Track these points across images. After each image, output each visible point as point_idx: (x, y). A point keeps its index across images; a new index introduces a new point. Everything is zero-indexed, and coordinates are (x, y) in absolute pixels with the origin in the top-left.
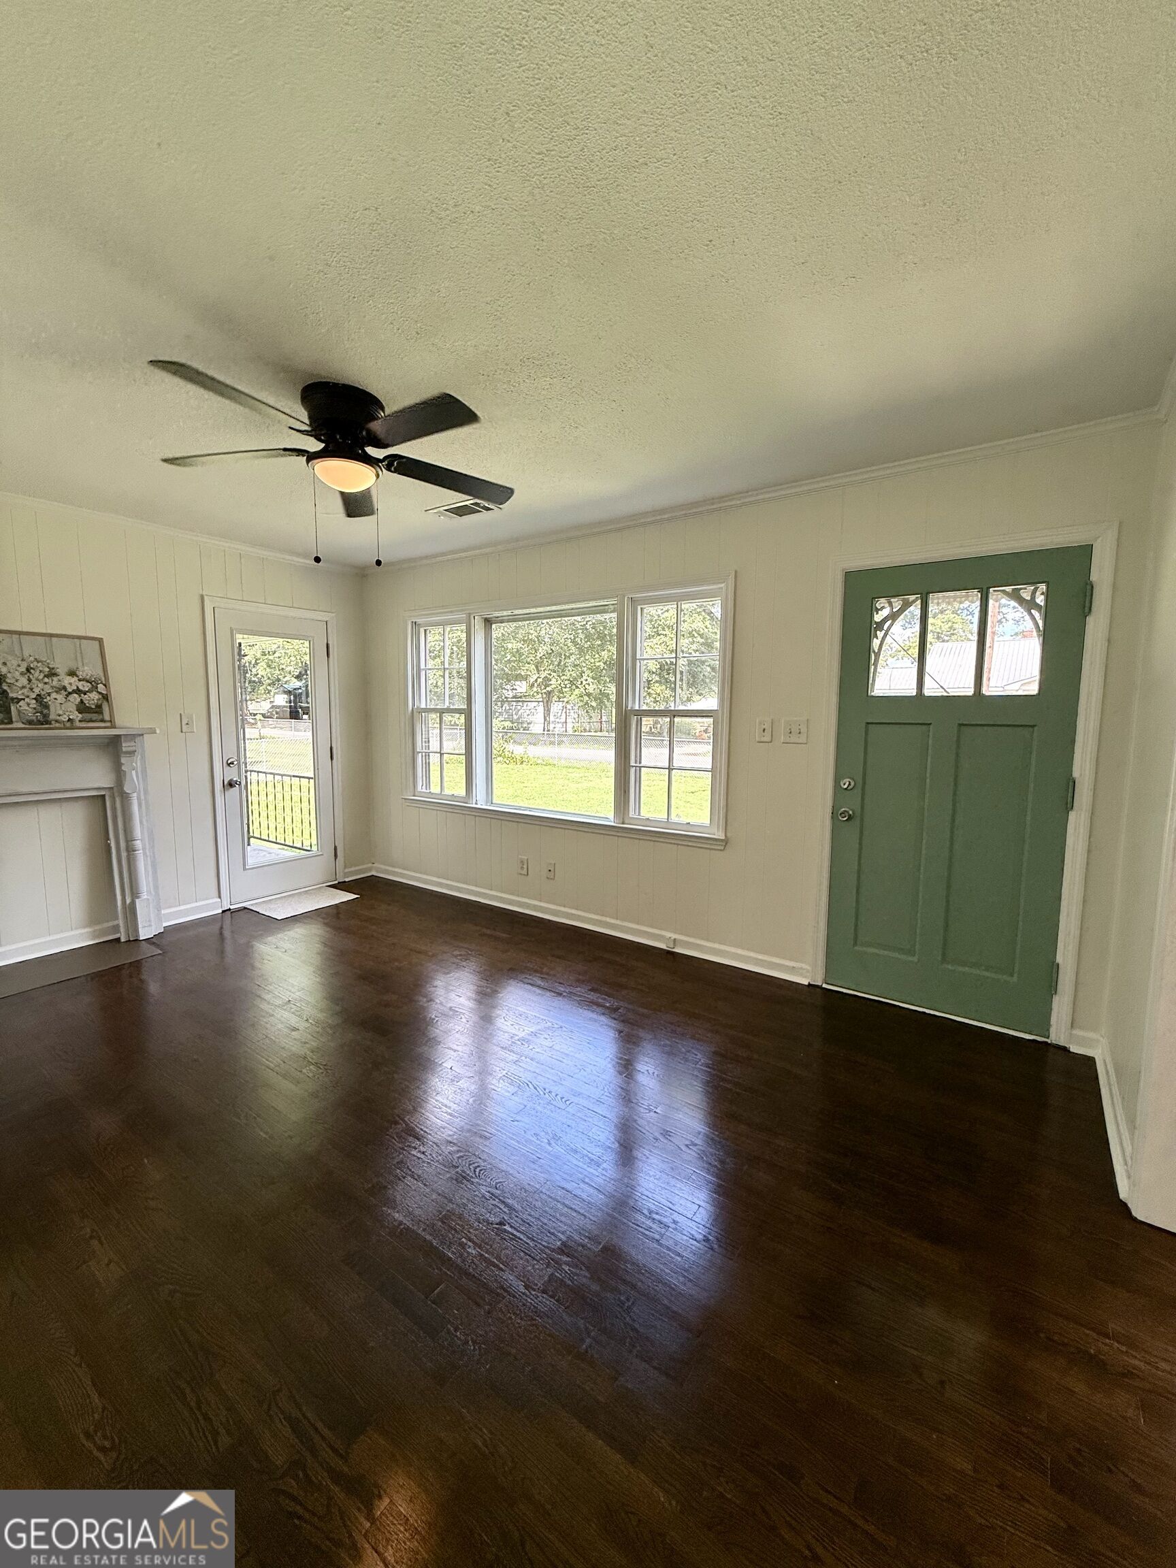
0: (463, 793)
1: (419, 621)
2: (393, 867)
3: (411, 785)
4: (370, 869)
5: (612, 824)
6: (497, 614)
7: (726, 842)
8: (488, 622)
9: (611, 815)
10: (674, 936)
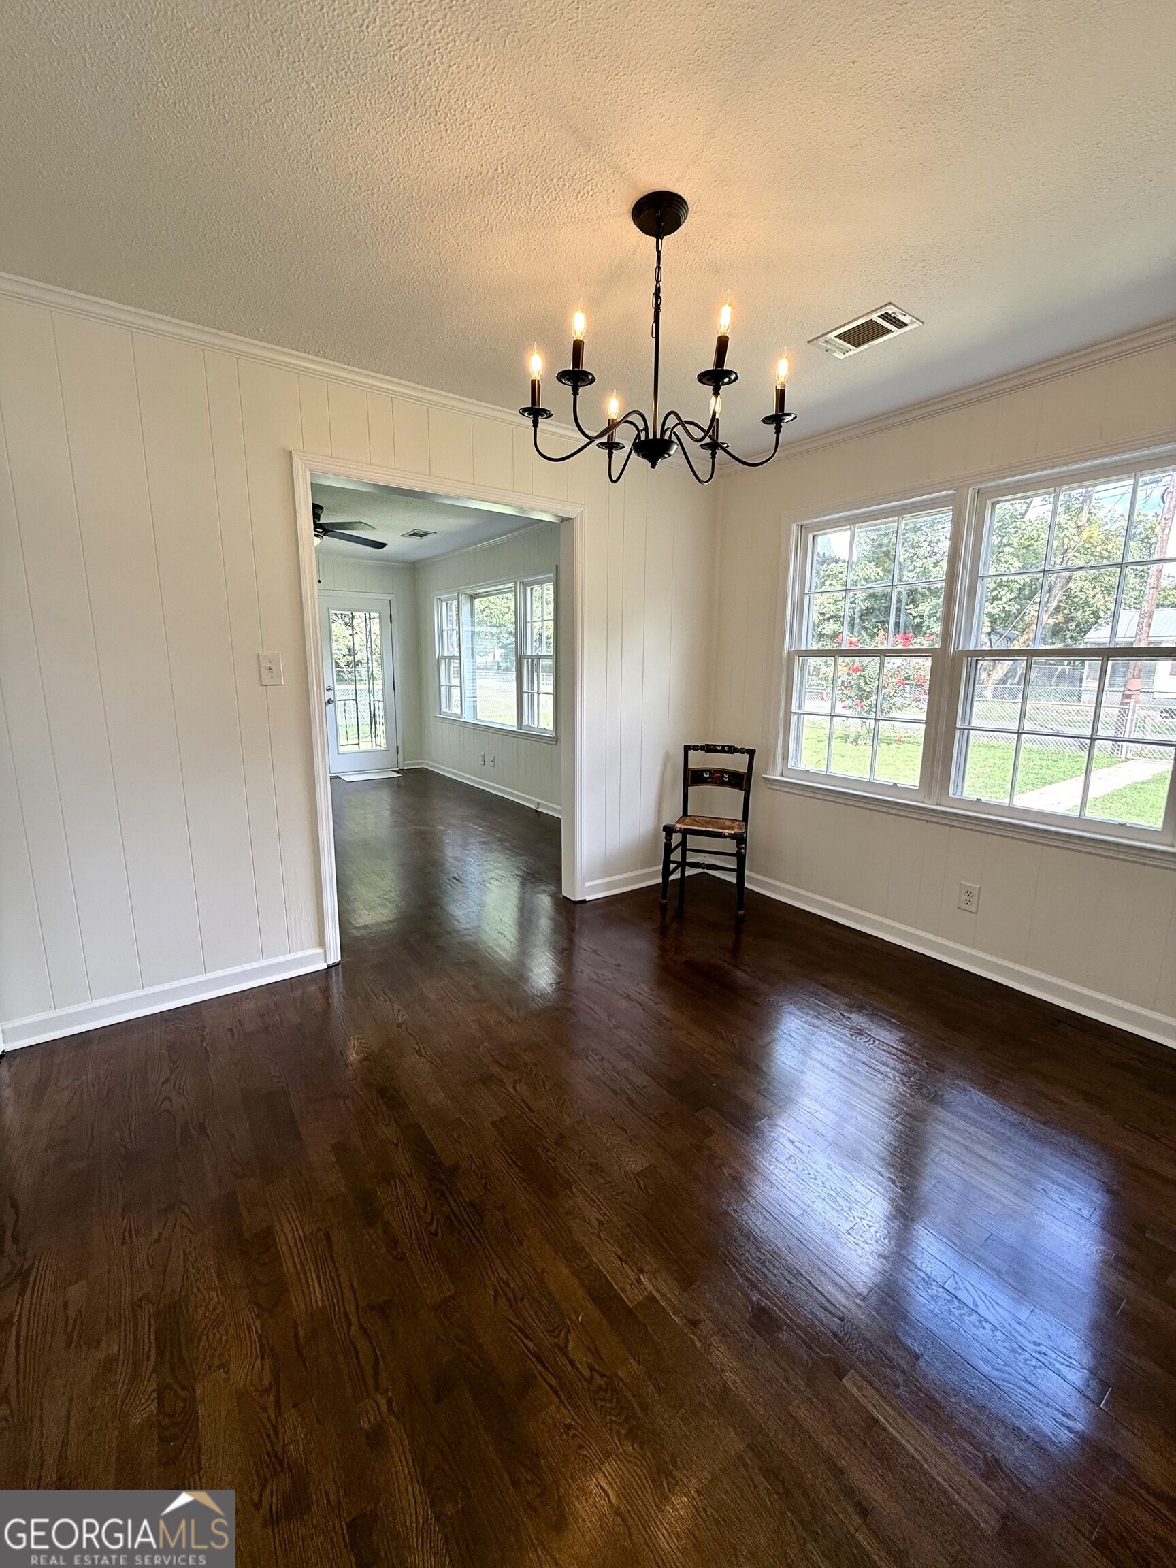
0: (459, 712)
1: (442, 597)
2: (433, 761)
3: (438, 708)
4: (422, 763)
5: (515, 729)
6: (474, 592)
7: (556, 739)
8: (472, 598)
9: (515, 724)
10: (538, 800)
